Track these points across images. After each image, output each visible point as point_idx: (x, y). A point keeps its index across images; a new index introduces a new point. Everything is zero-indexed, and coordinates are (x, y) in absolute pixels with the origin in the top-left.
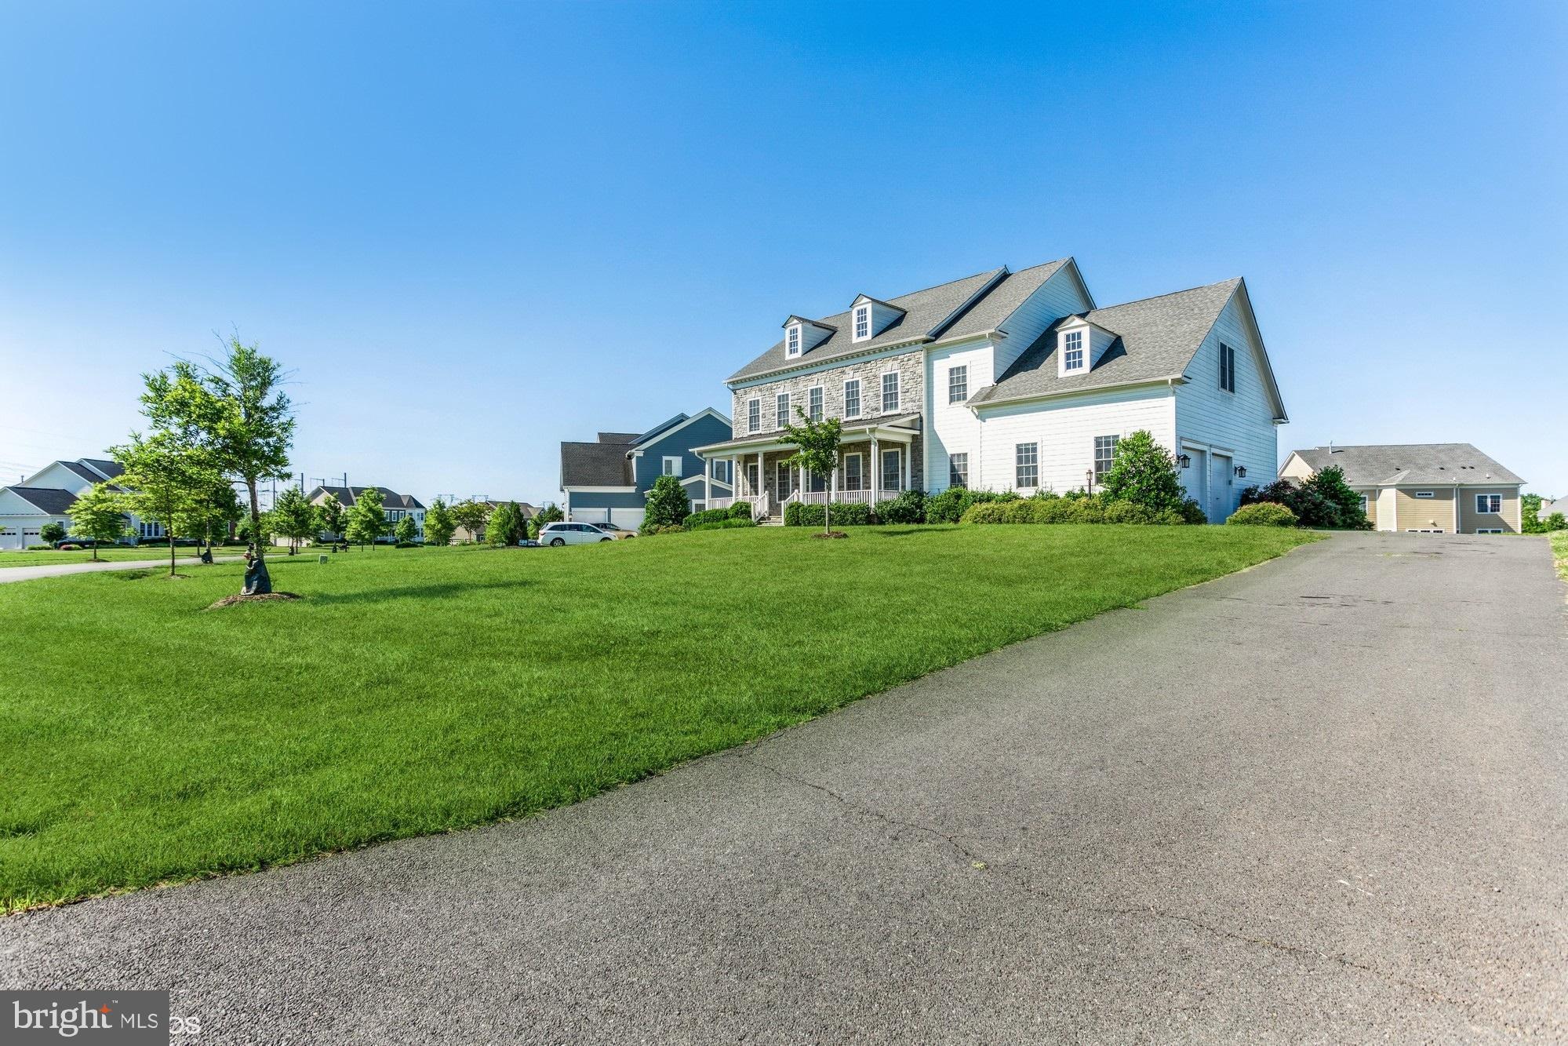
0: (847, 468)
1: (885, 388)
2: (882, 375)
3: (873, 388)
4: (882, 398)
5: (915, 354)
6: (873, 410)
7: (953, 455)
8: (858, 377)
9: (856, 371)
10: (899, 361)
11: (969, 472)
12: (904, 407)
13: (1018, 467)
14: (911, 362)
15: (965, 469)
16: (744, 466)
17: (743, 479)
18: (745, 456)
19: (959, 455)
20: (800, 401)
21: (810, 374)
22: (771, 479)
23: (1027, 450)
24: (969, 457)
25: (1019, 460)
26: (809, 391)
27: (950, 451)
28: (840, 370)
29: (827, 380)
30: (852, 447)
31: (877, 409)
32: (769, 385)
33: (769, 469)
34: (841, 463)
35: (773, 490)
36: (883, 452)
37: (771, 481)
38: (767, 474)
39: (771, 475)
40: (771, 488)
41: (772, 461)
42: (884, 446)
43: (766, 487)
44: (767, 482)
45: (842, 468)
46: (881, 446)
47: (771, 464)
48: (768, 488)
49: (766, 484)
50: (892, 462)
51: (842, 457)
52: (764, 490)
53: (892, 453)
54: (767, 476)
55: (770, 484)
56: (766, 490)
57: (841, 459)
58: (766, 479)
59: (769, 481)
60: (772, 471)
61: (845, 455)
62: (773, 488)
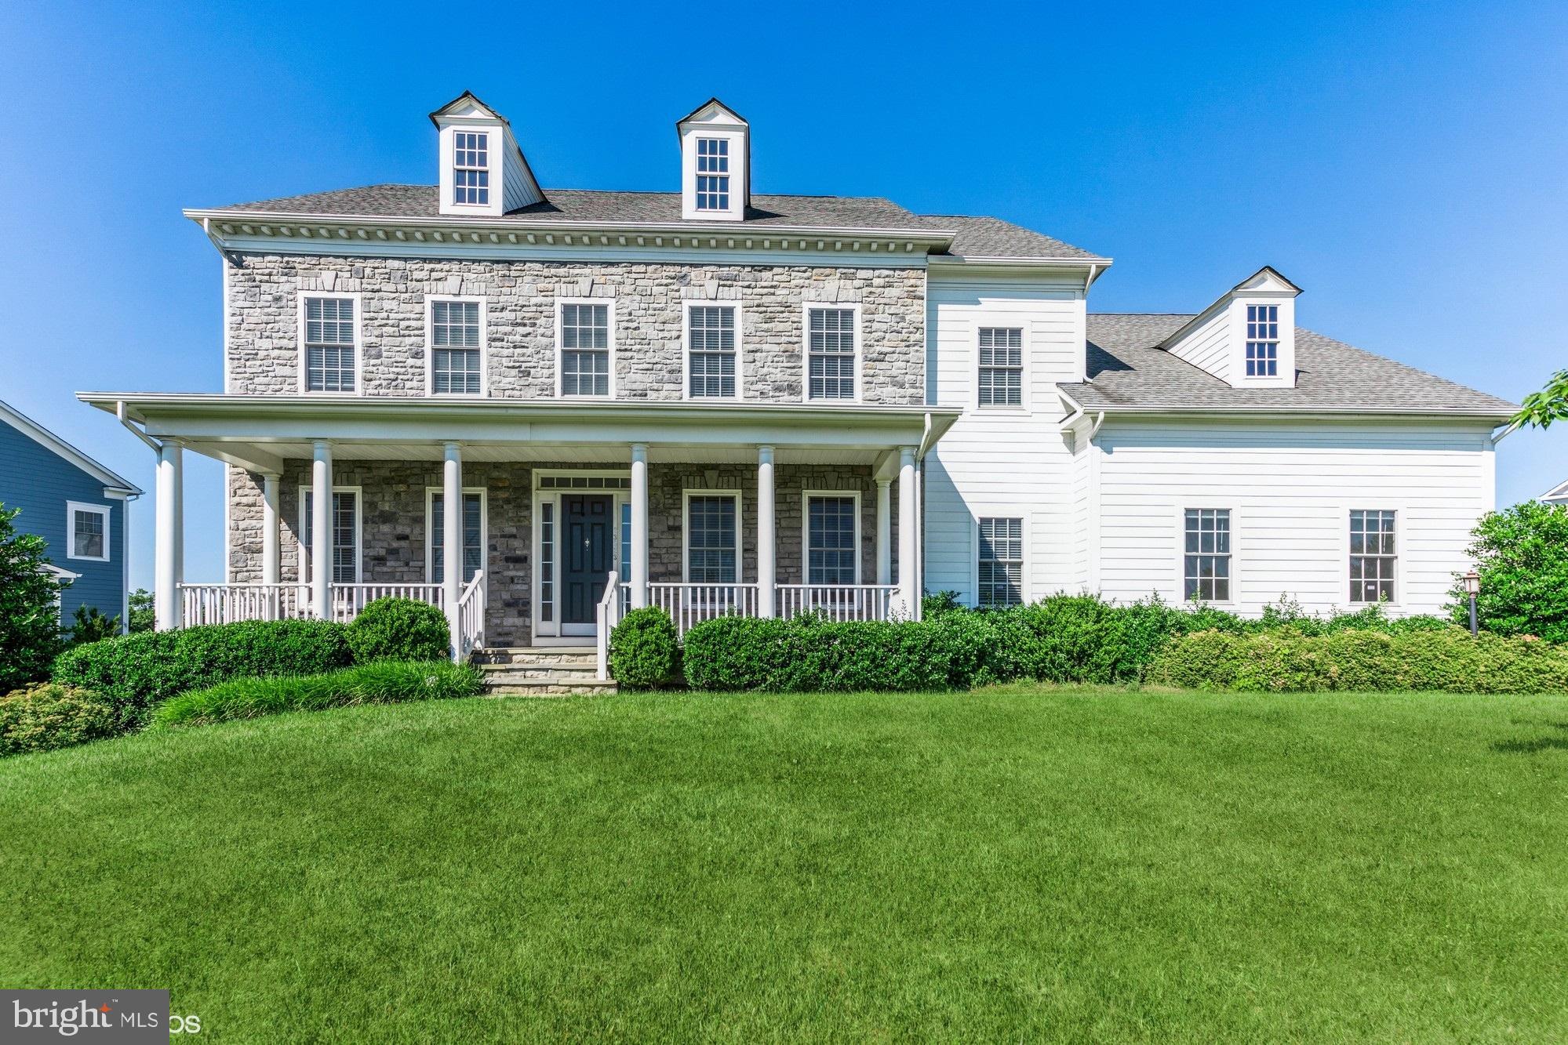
0: (692, 525)
1: (815, 339)
2: (806, 307)
3: (778, 334)
4: (805, 362)
5: (904, 274)
6: (778, 389)
7: (985, 521)
8: (732, 298)
9: (726, 282)
10: (858, 283)
11: (1027, 556)
12: (870, 395)
13: (1186, 557)
14: (894, 292)
15: (1016, 547)
16: (281, 493)
17: (278, 532)
18: (285, 460)
19: (1001, 521)
20: (521, 330)
21: (564, 264)
22: (405, 537)
23: (1208, 524)
24: (1026, 528)
25: (1191, 542)
26: (558, 310)
27: (978, 512)
28: (671, 271)
29: (628, 289)
30: (714, 474)
31: (793, 389)
32: (396, 264)
33: (394, 510)
34: (674, 512)
35: (411, 569)
36: (807, 494)
37: (403, 544)
38: (384, 522)
39: (403, 525)
40: (402, 564)
41: (409, 486)
42: (811, 481)
43: (380, 560)
44: (385, 545)
45: (677, 524)
46: (804, 481)
47: (402, 494)
48: (388, 564)
49: (382, 552)
50: (832, 522)
51: (676, 497)
52: (371, 568)
53: (832, 501)
54: (385, 528)
55: (398, 553)
56: (377, 569)
57: (670, 501)
58: (382, 537)
59: (395, 544)
60: (410, 514)
61: (687, 493)
62: (411, 564)
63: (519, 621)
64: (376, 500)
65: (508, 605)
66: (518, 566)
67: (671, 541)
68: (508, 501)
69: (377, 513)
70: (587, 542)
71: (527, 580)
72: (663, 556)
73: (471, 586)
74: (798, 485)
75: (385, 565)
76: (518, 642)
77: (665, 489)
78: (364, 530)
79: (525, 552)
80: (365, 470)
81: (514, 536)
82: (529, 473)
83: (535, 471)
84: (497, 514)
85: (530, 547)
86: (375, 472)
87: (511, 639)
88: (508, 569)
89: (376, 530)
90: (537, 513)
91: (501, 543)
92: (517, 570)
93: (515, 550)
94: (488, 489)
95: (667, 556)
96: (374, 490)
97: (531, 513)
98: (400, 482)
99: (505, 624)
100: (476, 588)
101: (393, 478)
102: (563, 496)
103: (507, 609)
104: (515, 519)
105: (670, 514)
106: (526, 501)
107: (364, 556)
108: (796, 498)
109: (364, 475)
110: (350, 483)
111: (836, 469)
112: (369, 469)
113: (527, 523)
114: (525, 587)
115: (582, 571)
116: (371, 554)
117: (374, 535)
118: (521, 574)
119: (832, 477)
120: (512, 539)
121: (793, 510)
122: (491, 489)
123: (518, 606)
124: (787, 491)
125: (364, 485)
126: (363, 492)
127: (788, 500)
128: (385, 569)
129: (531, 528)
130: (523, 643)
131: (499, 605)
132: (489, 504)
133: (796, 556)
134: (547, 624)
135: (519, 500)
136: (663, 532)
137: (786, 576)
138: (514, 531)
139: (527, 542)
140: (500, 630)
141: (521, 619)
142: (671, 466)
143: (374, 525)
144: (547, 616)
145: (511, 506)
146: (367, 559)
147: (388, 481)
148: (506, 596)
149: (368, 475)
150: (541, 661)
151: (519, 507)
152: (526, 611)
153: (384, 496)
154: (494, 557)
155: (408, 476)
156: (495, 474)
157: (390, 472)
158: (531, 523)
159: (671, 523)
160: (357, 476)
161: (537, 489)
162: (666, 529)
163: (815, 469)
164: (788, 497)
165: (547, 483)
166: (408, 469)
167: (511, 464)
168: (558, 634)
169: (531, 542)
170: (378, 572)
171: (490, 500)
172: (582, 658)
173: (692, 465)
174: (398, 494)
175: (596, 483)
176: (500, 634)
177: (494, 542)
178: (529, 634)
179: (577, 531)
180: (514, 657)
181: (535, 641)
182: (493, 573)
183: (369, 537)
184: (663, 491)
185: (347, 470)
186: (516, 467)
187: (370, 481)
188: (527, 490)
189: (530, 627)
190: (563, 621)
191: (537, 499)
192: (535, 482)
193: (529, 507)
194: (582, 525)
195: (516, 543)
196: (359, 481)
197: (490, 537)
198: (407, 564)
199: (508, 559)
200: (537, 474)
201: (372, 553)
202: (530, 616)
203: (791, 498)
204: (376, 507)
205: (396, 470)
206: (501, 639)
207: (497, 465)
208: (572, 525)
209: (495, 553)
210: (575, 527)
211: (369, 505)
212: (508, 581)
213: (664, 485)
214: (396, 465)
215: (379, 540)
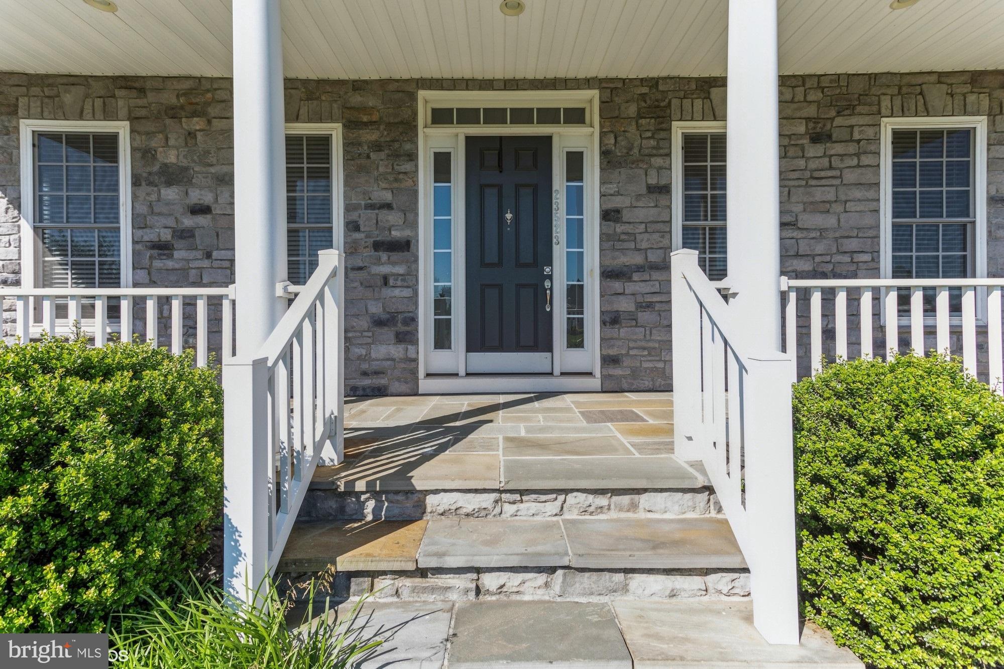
33: (184, 163)
34: (658, 161)
35: (216, 264)
36: (889, 126)
37: (202, 220)
38: (169, 183)
39: (201, 188)
40: (199, 254)
41: (209, 122)
42: (898, 101)
43: (162, 248)
44: (171, 222)
45: (663, 182)
46: (886, 102)
47: (199, 136)
48: (176, 254)
49: (166, 235)
50: (931, 175)
51: (662, 135)
52: (146, 262)
53: (932, 137)
54: (171, 193)
55: (193, 236)
56: (157, 264)
57: (653, 143)
58: (165, 210)
59: (188, 222)
60: (212, 170)
61: (679, 130)
62: (215, 254)
63: (397, 351)
64: (153, 144)
65: (379, 323)
66: (395, 256)
67: (653, 211)
68: (377, 147)
69: (156, 168)
70: (509, 216)
71: (410, 280)
72: (639, 237)
73: (307, 292)
74: (875, 109)
75: (170, 257)
76: (395, 387)
77: (643, 121)
78: (135, 197)
79: (407, 233)
80: (134, 93)
81: (388, 206)
82: (413, 97)
83: (422, 94)
84: (361, 169)
85: (414, 225)
86: (151, 97)
87: (382, 381)
88: (378, 263)
89: (154, 197)
90: (425, 167)
91: (366, 218)
92: (394, 264)
93: (390, 230)
94: (344, 126)
95: (646, 236)
96: (150, 126)
97: (417, 166)
98: (194, 114)
99: (373, 355)
100: (320, 296)
101: (182, 107)
102: (471, 141)
103: (378, 330)
104: (391, 178)
105: (651, 166)
106: (408, 146)
107: (134, 242)
108: (870, 132)
109: (133, 102)
110: (109, 115)
111: (943, 79)
112: (142, 91)
113: (409, 183)
114: (407, 293)
115: (500, 264)
116: (146, 238)
117: (151, 206)
118: (400, 270)
119: (936, 95)
120: (385, 211)
121: (865, 153)
122: (350, 125)
123: (395, 325)
124: (853, 121)
125: (133, 119)
126: (132, 131)
127: (856, 136)
128: (170, 264)
129: (416, 192)
130: (403, 388)
131: (364, 323)
132: (346, 152)
133: (871, 233)
134: (443, 354)
135: (396, 145)
136: (639, 197)
137: (853, 268)
138: (388, 196)
139: (410, 216)
140: (365, 366)
141: (401, 348)
142: (653, 83)
143: (150, 189)
144: (442, 340)
145: (383, 155)
146: (139, 247)
147: (173, 113)
148: (375, 309)
149: (140, 102)
150: (509, 509)
151: (396, 156)
152: (407, 333)
153: (167, 139)
154: (355, 241)
155: (207, 104)
156: (356, 99)
157: (178, 96)
158: (416, 183)
159: (653, 181)
160: (121, 103)
161: (426, 127)
162: (644, 190)
163: (905, 80)
164: (856, 129)
165: (441, 117)
166: (208, 91)
167: (383, 83)
168: (462, 372)
169: (417, 215)
170: (159, 270)
171: (348, 145)
172: (626, 499)
173: (689, 79)
174: (191, 135)
175: (522, 115)
176: (365, 374)
177: (354, 216)
178: (414, 372)
179: (491, 196)
180: (431, 500)
181: (425, 385)
182: (353, 269)
183: (143, 209)
184: (638, 126)
185: (102, 93)
186: (391, 87)
187: (143, 112)
188: (409, 127)
189: (415, 360)
190: (470, 348)
191: (426, 141)
192: (423, 115)
193: (412, 157)
194: (500, 187)
195: (393, 218)
196: (123, 112)
197: (348, 208)
198: (209, 256)
199: (378, 246)
200: (426, 100)
201: (150, 236)
202: (415, 342)
203: (860, 132)
204: (154, 157)
205: (187, 93)
206: (367, 382)
207: (358, 86)
208: (482, 187)
209: (357, 235)
210: (488, 191)
211: (142, 154)
212: (380, 282)
213: (640, 116)
214: (187, 85)
215: (160, 214)
